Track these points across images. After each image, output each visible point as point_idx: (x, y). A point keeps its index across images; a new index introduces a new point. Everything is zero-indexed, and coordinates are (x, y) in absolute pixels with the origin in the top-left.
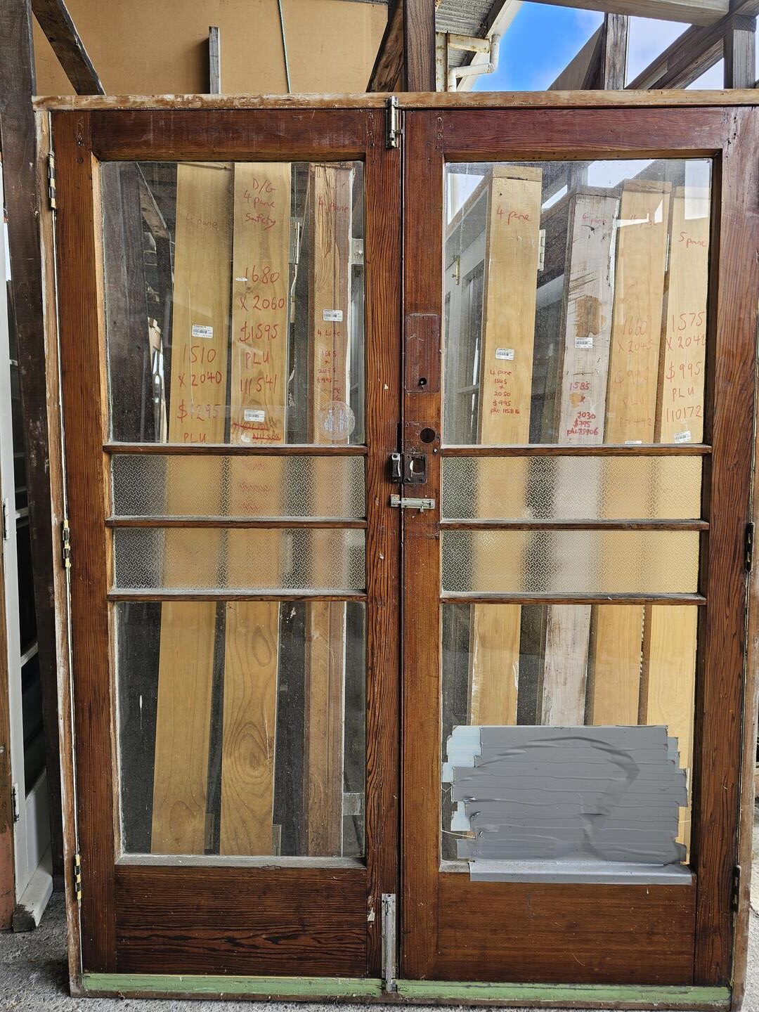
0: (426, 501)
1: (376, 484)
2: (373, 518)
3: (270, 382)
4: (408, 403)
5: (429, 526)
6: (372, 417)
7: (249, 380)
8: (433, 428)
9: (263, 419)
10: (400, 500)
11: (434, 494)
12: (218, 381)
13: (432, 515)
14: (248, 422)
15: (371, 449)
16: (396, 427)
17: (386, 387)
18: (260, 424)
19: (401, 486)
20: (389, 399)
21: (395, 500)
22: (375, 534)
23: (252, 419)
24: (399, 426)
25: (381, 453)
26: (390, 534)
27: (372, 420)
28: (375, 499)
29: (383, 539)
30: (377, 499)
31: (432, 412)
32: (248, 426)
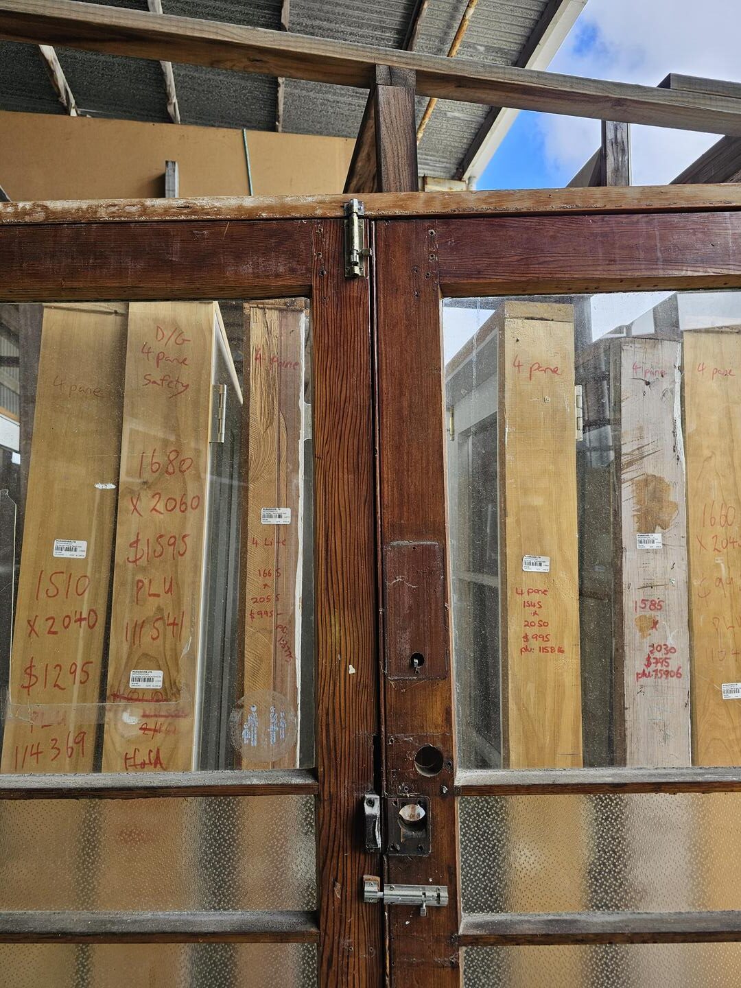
0: (431, 893)
1: (335, 854)
2: (330, 924)
3: (174, 624)
4: (392, 698)
5: (437, 941)
6: (327, 725)
7: (140, 622)
8: (439, 745)
9: (161, 684)
10: (382, 890)
11: (446, 875)
12: (91, 624)
13: (442, 918)
14: (135, 691)
15: (326, 786)
16: (371, 743)
17: (352, 670)
18: (156, 691)
19: (382, 859)
20: (357, 692)
21: (372, 889)
22: (335, 956)
23: (143, 685)
24: (377, 741)
25: (343, 794)
26: (363, 955)
27: (328, 731)
28: (334, 886)
29: (351, 965)
30: (338, 885)
31: (436, 715)
32: (135, 696)
